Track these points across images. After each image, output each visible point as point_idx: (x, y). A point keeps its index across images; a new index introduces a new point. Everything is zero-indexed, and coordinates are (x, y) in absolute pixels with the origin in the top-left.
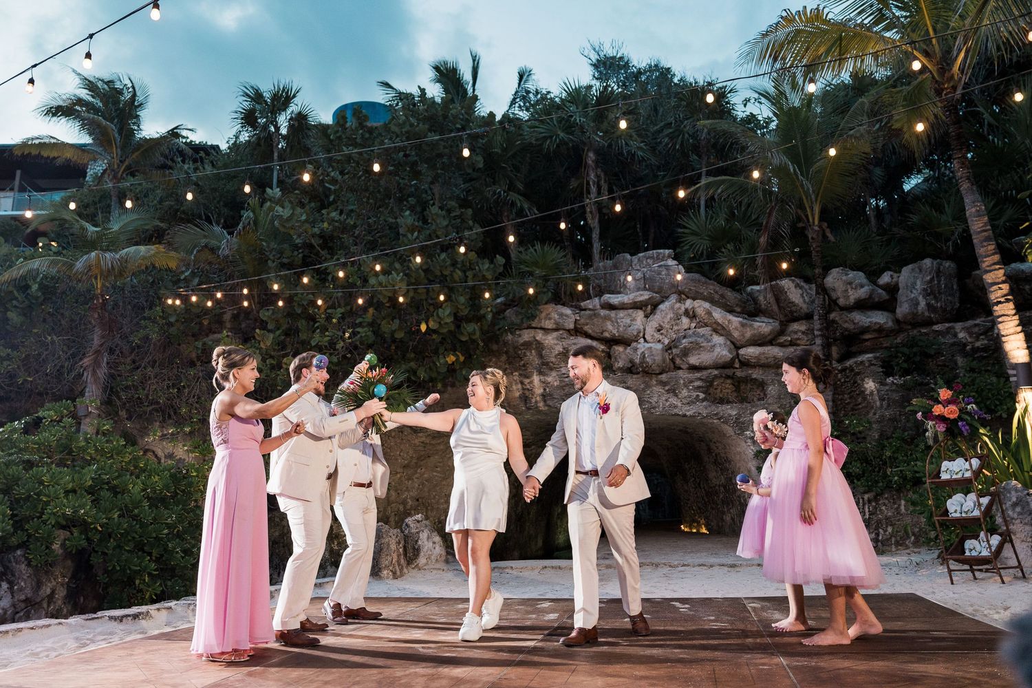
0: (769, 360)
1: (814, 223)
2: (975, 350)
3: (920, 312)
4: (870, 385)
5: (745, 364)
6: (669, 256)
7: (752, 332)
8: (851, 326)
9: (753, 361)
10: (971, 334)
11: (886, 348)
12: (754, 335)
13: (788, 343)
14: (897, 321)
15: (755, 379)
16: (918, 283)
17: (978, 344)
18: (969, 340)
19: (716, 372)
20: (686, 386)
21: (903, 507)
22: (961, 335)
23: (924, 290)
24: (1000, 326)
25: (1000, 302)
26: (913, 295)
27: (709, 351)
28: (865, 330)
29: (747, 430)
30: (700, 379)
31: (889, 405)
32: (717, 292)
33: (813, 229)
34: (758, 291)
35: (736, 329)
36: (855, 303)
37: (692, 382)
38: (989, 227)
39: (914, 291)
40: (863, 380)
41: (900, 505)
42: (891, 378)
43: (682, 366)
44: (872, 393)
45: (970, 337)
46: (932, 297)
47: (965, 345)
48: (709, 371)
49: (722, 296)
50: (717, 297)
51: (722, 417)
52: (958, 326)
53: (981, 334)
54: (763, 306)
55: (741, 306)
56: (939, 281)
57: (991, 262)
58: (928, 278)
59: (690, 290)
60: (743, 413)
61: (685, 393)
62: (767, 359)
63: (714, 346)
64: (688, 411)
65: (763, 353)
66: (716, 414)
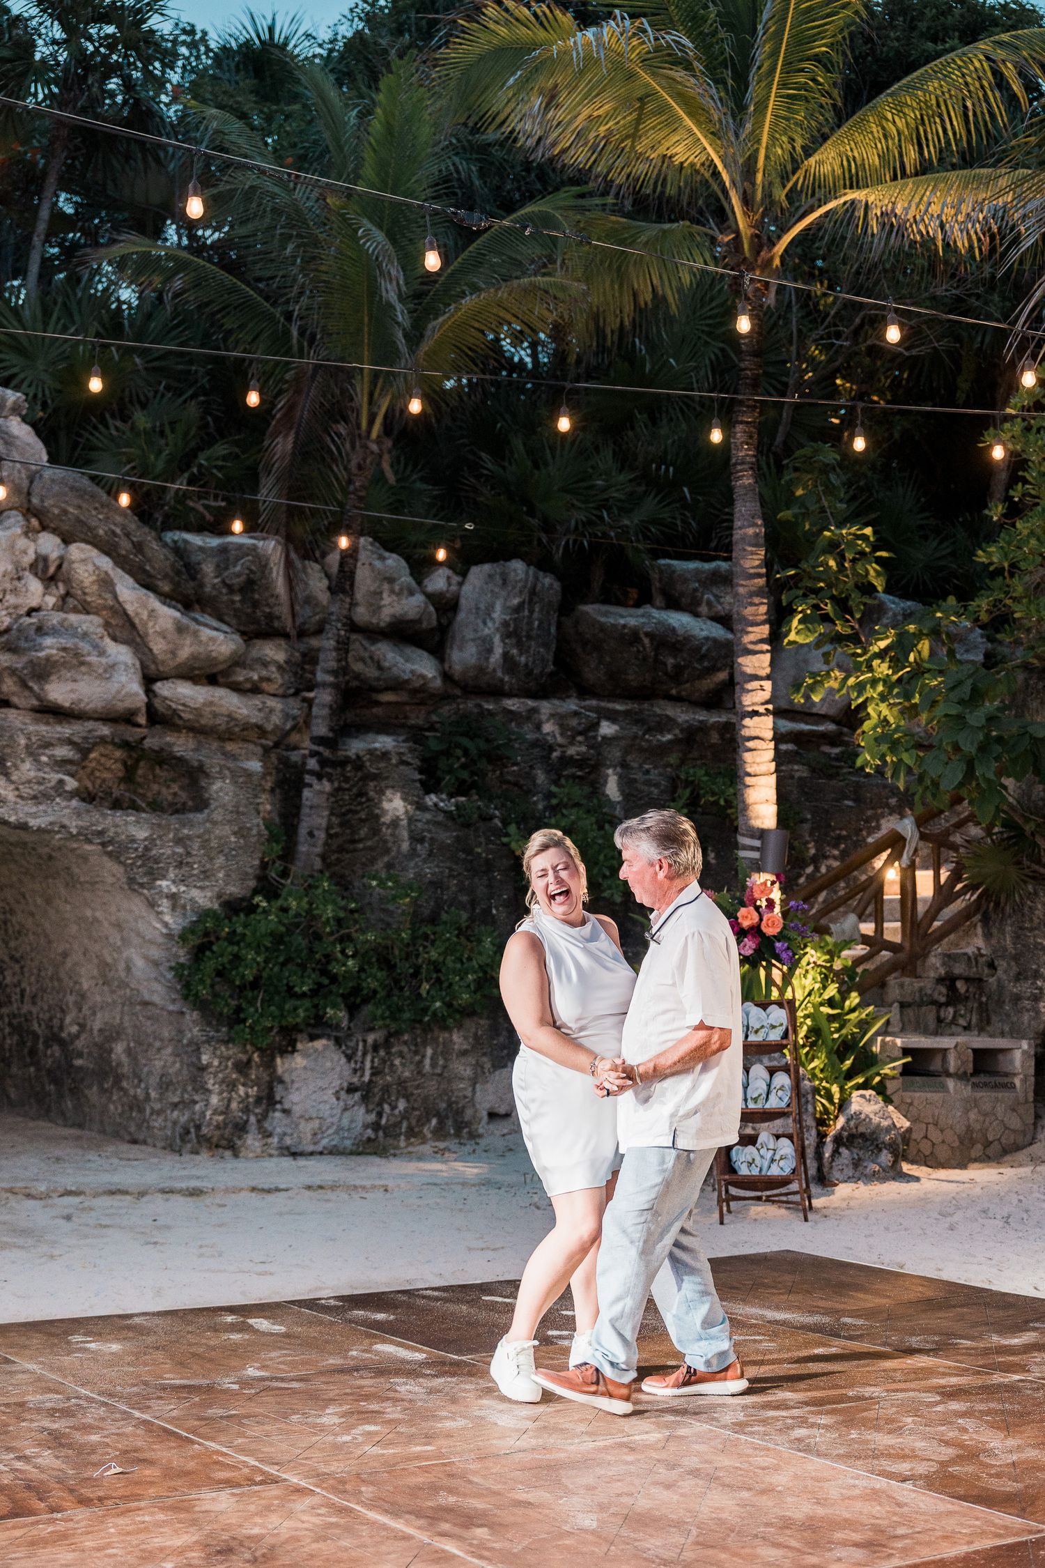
0: (218, 722)
1: (369, 432)
2: (565, 761)
3: (491, 667)
4: (395, 805)
5: (159, 717)
6: (15, 410)
7: (195, 649)
8: (371, 672)
9: (186, 716)
10: (563, 728)
11: (412, 727)
12: (194, 657)
13: (248, 686)
14: (446, 676)
15: (181, 760)
16: (498, 607)
17: (572, 751)
18: (560, 739)
19: (105, 730)
20: (32, 752)
21: (427, 1061)
22: (548, 728)
23: (505, 624)
24: (747, 756)
25: (755, 713)
26: (487, 631)
27: (100, 677)
28: (397, 685)
29: (164, 877)
30: (70, 742)
31: (431, 854)
32: (128, 535)
33: (365, 447)
34: (201, 549)
35: (163, 634)
36: (391, 625)
37: (48, 745)
38: (764, 570)
39: (490, 624)
40: (381, 792)
41: (424, 1056)
42: (433, 796)
43: (15, 700)
44: (395, 823)
45: (562, 734)
46: (514, 640)
47: (551, 749)
48: (90, 725)
49: (139, 547)
50: (125, 546)
51: (111, 842)
52: (546, 707)
53: (580, 733)
54: (208, 589)
55: (172, 581)
56: (531, 612)
57: (759, 637)
58: (516, 601)
59: (65, 512)
60: (160, 837)
61: (27, 769)
62: (215, 715)
63: (113, 666)
64: (34, 815)
65: (211, 703)
66: (101, 833)
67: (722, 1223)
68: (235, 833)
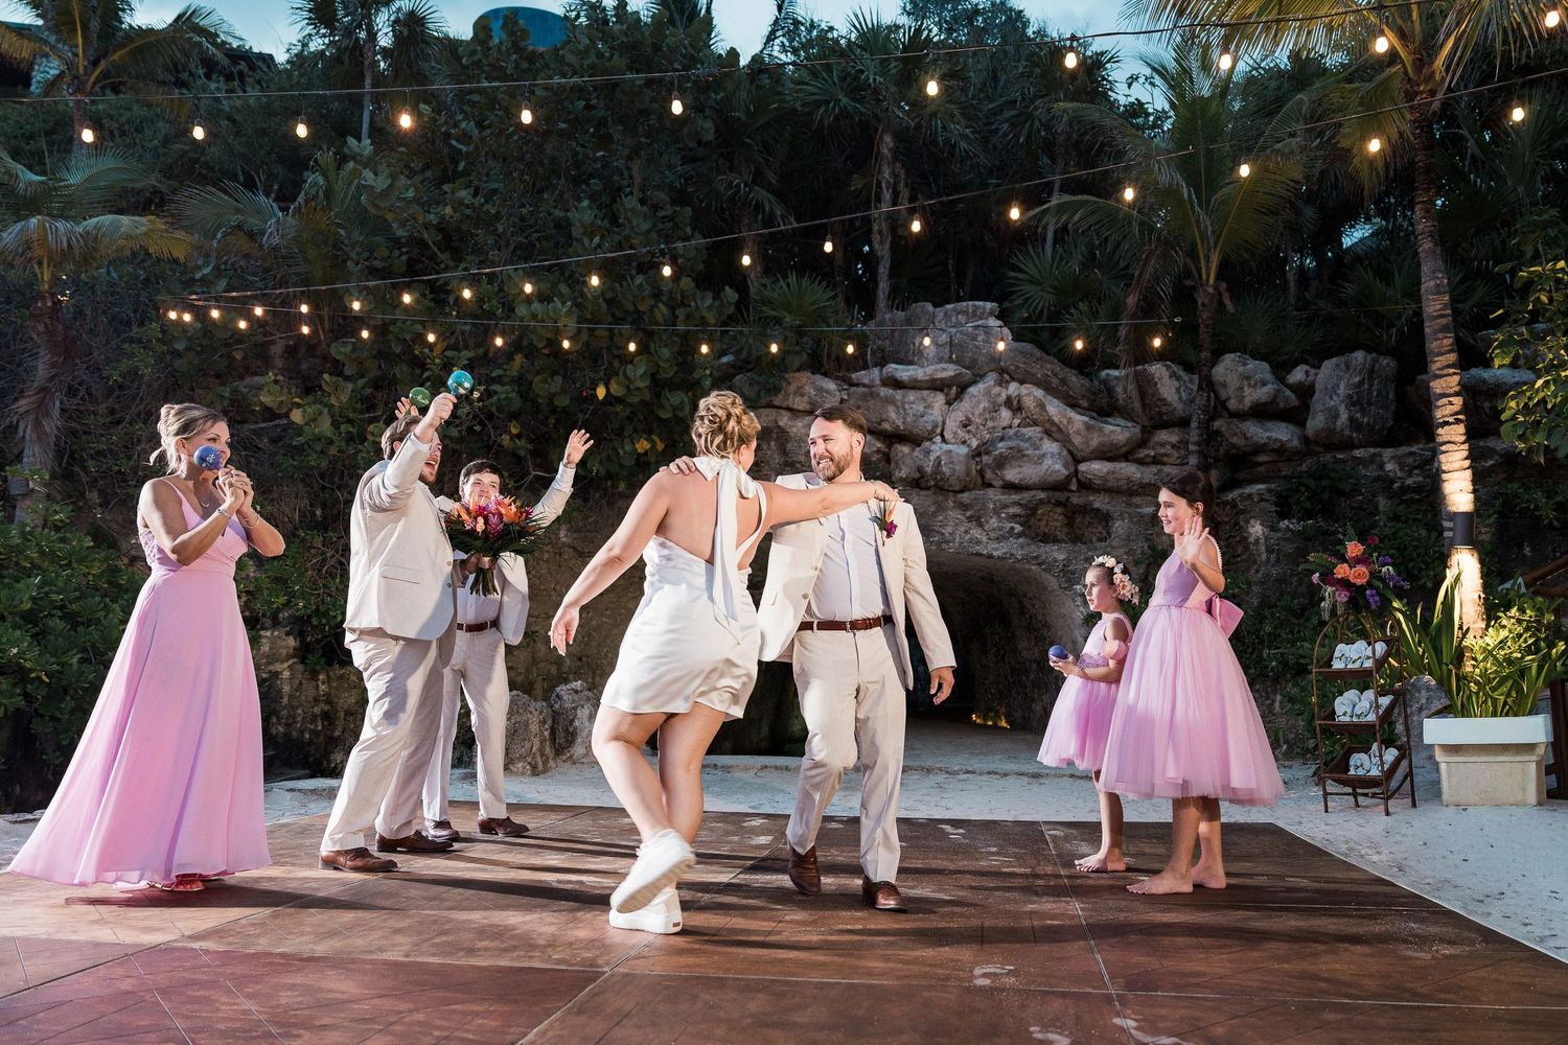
0: (1121, 483)
1: (1208, 280)
2: (1404, 489)
3: (1338, 430)
4: (1256, 529)
5: (1086, 486)
6: (991, 313)
7: (1101, 439)
8: (1241, 442)
9: (1098, 482)
10: (1402, 466)
11: (1285, 477)
12: (1102, 444)
13: (1149, 460)
14: (1306, 440)
15: (1098, 510)
16: (1342, 386)
17: (1410, 481)
18: (1399, 474)
19: (1042, 495)
20: (996, 512)
21: (1277, 704)
22: (1389, 467)
23: (1350, 397)
24: (1442, 458)
25: (1447, 423)
26: (1332, 403)
27: (1035, 463)
28: (1260, 449)
29: (1078, 584)
30: (1018, 504)
31: (1278, 560)
32: (1056, 375)
33: (1205, 291)
34: (1116, 378)
35: (1078, 432)
36: (1251, 408)
37: (1005, 507)
38: (1449, 312)
39: (1335, 398)
40: (1248, 522)
41: (1274, 701)
42: (1286, 522)
43: (994, 483)
44: (1257, 541)
45: (1401, 470)
46: (1358, 408)
47: (1392, 481)
48: (1033, 493)
49: (1063, 381)
50: (1055, 382)
51: (1043, 563)
52: (1388, 453)
53: (1416, 468)
54: (1121, 402)
55: (1088, 399)
56: (1371, 386)
57: (1445, 363)
58: (1357, 379)
59: (1018, 367)
60: (1075, 559)
61: (994, 522)
62: (1118, 480)
63: (1043, 456)
64: (997, 549)
65: (1113, 472)
66: (1036, 558)
67: (1326, 811)
68: (1126, 553)
